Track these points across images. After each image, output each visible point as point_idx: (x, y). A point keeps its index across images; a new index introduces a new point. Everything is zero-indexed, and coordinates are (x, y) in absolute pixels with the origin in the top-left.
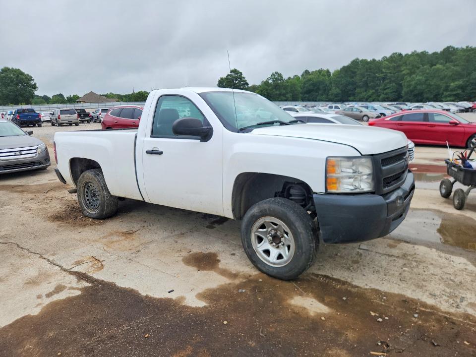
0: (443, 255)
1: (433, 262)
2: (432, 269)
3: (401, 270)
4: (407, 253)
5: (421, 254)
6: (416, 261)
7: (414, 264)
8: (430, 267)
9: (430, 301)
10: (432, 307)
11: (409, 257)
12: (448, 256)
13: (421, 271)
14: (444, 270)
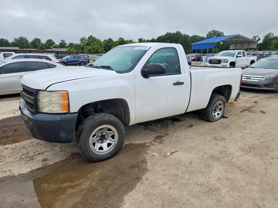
0: (8, 174)
1: (12, 164)
2: (12, 159)
3: (28, 150)
4: (32, 161)
5: (23, 165)
6: (23, 159)
7: (23, 157)
8: (13, 160)
9: (7, 146)
10: (5, 145)
11: (29, 159)
12: (5, 175)
13: (18, 155)
14: (5, 163)
